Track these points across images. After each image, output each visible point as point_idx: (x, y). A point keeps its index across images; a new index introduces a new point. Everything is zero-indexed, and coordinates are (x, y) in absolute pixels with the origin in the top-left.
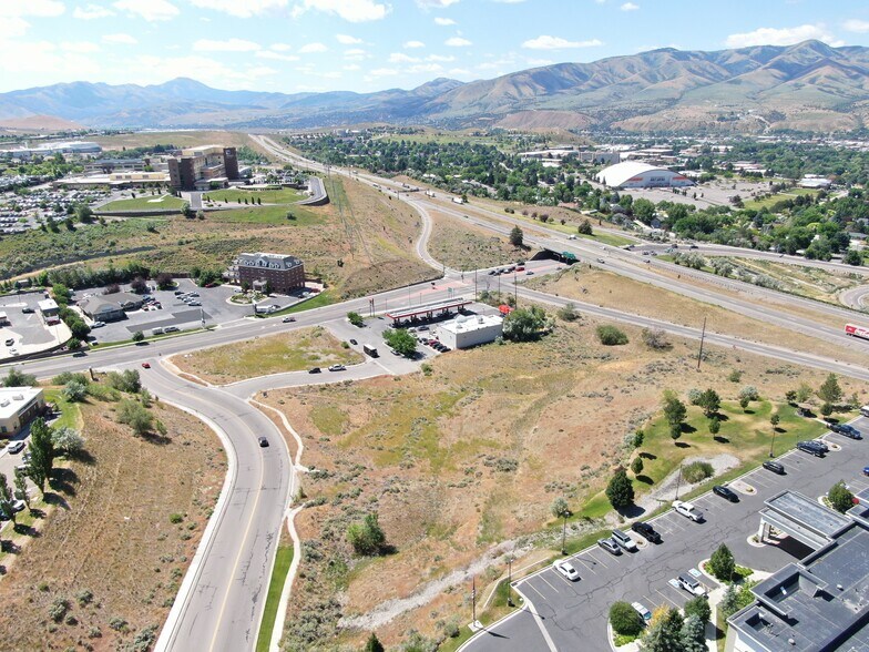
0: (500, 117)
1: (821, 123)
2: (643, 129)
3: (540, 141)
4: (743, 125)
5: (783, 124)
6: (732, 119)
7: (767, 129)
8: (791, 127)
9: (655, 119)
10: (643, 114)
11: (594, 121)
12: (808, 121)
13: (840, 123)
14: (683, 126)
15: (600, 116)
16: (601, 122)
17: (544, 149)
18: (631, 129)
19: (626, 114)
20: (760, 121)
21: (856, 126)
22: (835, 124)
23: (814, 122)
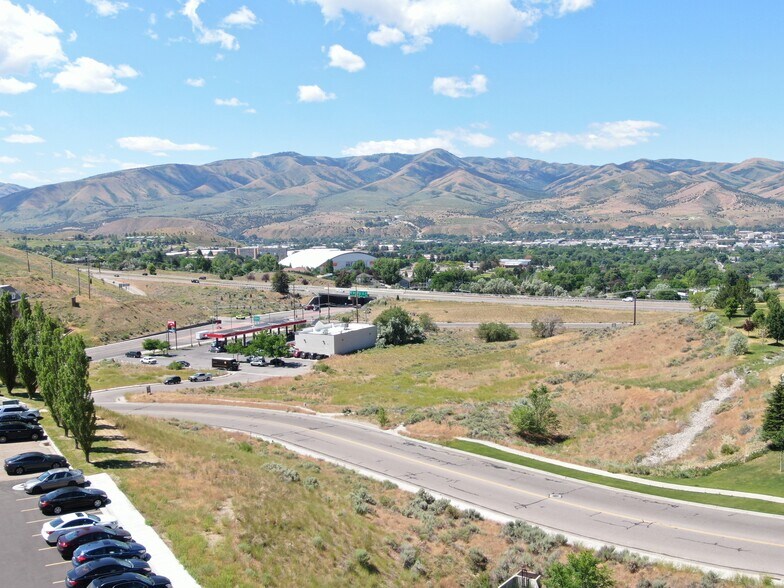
0: (96, 225)
1: (470, 226)
2: (283, 237)
3: (173, 243)
4: (394, 231)
5: (435, 229)
6: (382, 225)
7: (419, 234)
8: (444, 232)
9: (295, 225)
10: (280, 220)
11: (221, 229)
12: (458, 226)
13: (489, 227)
14: (329, 233)
15: (228, 223)
16: (230, 231)
17: (182, 250)
18: (270, 237)
19: (259, 221)
20: (409, 226)
21: (504, 230)
22: (485, 228)
23: (465, 226)
